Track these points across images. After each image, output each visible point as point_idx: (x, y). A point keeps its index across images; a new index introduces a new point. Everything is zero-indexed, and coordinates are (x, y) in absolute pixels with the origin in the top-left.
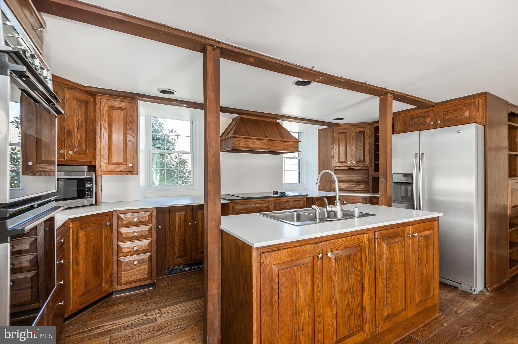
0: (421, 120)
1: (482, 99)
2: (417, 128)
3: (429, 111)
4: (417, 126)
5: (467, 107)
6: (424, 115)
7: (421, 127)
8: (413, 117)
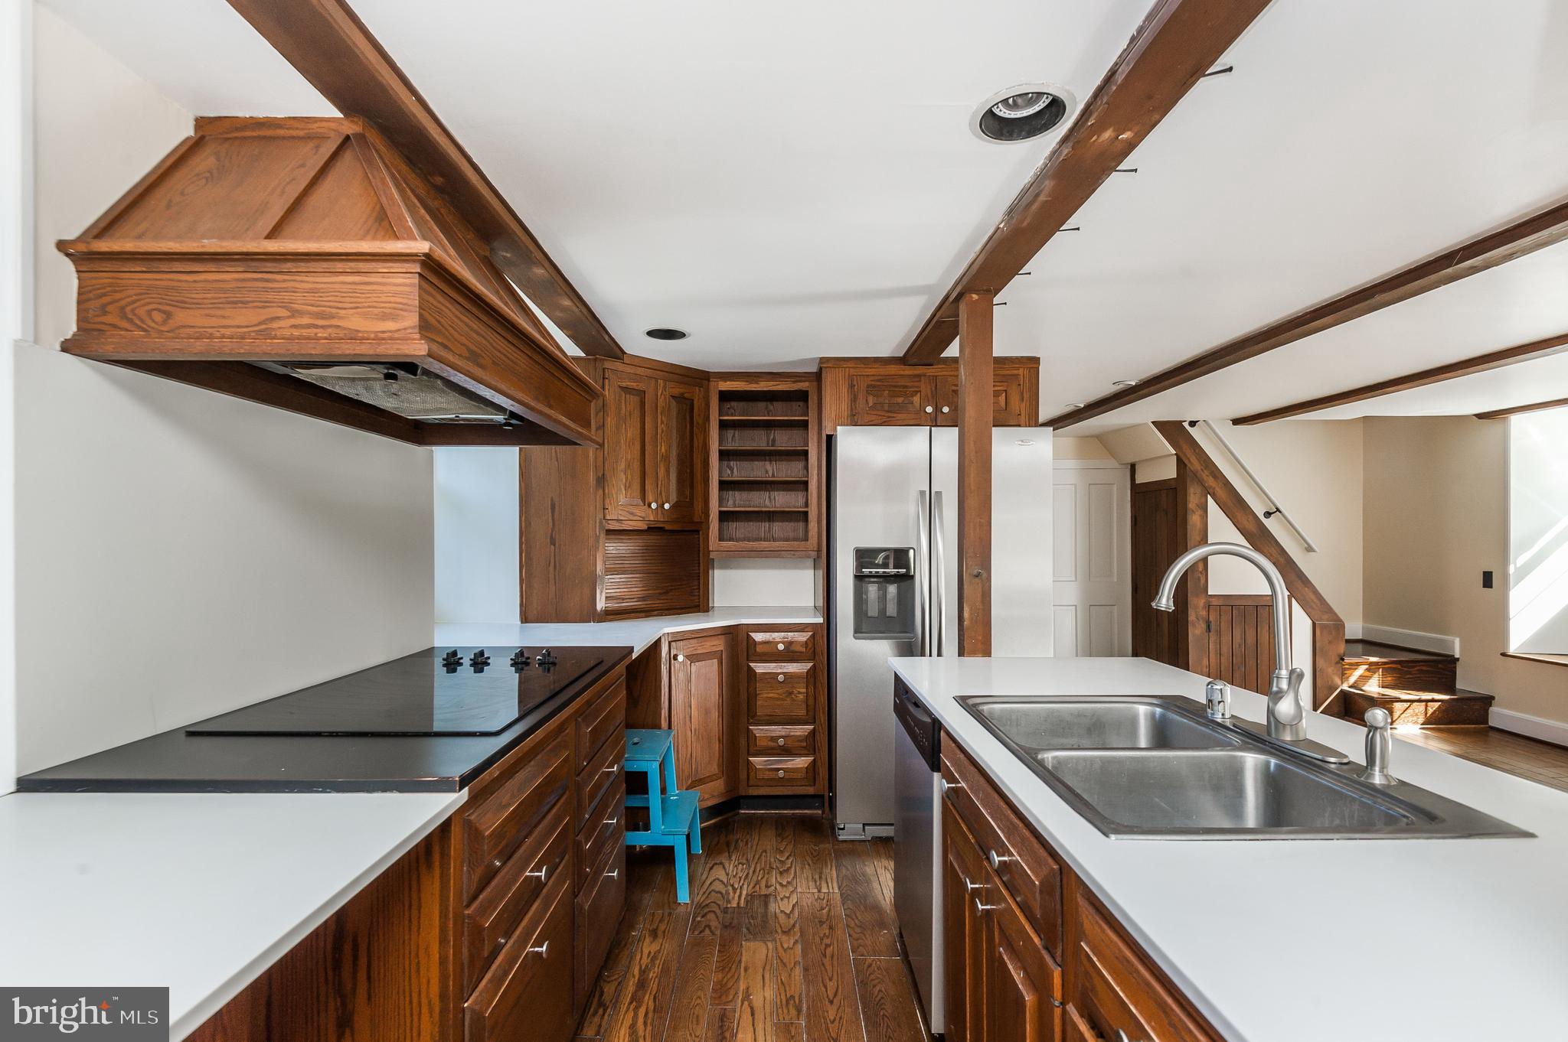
0: (899, 396)
1: (1029, 372)
2: (889, 417)
3: (919, 376)
4: (888, 411)
5: (1002, 384)
6: (906, 384)
7: (900, 416)
8: (879, 383)
